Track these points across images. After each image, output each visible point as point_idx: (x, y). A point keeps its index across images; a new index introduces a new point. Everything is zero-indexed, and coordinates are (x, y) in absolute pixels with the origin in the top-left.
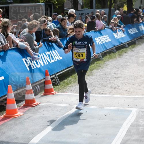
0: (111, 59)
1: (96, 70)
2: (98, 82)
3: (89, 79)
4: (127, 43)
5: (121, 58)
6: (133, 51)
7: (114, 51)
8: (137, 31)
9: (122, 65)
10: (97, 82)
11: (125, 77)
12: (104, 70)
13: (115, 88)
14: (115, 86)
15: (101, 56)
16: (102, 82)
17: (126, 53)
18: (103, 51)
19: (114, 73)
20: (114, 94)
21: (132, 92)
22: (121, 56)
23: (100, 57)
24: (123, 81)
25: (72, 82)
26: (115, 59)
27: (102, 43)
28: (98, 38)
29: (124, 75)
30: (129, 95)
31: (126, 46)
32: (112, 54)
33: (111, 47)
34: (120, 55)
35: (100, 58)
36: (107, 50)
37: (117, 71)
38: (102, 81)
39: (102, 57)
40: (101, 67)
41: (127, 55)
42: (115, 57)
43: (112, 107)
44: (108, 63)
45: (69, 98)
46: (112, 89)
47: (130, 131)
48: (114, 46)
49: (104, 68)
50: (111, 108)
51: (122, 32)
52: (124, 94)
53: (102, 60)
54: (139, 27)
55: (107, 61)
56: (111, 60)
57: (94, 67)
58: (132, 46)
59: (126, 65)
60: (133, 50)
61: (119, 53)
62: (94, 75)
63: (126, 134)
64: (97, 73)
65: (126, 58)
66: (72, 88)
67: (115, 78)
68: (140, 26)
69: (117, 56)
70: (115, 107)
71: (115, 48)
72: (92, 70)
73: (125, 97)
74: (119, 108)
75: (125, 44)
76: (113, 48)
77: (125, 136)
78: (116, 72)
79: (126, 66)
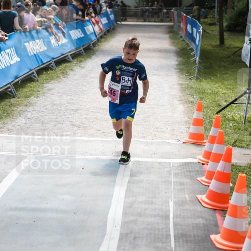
0: (52, 79)
1: (35, 98)
2: (47, 118)
3: (30, 112)
4: (70, 54)
5: (68, 78)
6: (84, 68)
7: (52, 66)
8: (83, 35)
9: (74, 89)
10: (46, 116)
11: (88, 109)
12: (49, 98)
13: (79, 126)
14: (77, 123)
15: (35, 74)
16: (55, 118)
17: (72, 70)
18: (38, 65)
19: (68, 103)
20: (81, 136)
21: (109, 133)
22: (67, 76)
23: (35, 76)
24: (86, 115)
25: (3, 117)
26: (59, 80)
27: (35, 53)
28: (29, 43)
29: (85, 106)
30: (107, 138)
31: (69, 58)
32: (51, 72)
33: (49, 60)
34: (65, 74)
35: (34, 78)
36: (43, 64)
37: (71, 99)
38: (53, 114)
39: (36, 76)
40: (40, 93)
41: (74, 73)
42: (58, 77)
43: (88, 155)
44: (49, 86)
45: (11, 142)
46: (75, 128)
47: (130, 190)
48: (53, 59)
49: (46, 95)
50: (87, 157)
51: (62, 34)
52: (97, 136)
53: (37, 81)
54: (85, 28)
55: (47, 83)
56: (52, 82)
57: (30, 93)
58: (78, 59)
59: (80, 90)
60: (82, 66)
61: (61, 70)
62: (35, 106)
63: (126, 195)
64: (38, 102)
65: (76, 79)
66: (6, 126)
67: (73, 110)
68: (87, 27)
69: (61, 76)
70: (93, 155)
71: (54, 62)
72: (28, 97)
73: (102, 140)
74: (99, 157)
75: (67, 56)
76: (51, 62)
77: (126, 197)
78: (70, 102)
79: (82, 91)
